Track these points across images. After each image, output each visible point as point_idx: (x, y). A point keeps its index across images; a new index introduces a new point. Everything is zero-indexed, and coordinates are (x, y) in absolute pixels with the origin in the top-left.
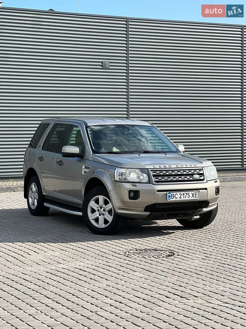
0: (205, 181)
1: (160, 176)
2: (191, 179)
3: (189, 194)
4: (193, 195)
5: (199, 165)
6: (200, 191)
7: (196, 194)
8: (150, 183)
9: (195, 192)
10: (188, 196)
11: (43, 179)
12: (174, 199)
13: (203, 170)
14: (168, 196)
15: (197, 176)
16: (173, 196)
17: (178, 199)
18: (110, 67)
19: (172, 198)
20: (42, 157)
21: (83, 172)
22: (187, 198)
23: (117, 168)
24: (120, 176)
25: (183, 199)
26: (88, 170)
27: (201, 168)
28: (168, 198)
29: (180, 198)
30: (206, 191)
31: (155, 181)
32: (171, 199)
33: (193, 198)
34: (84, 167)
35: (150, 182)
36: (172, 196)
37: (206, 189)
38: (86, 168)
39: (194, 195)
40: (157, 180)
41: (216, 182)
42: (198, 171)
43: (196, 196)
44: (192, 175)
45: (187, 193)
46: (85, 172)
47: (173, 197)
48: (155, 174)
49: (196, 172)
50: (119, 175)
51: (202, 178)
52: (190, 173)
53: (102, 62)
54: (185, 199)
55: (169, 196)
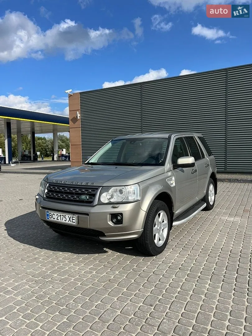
3: (66, 217)
12: (52, 219)
15: (84, 197)
22: (63, 221)
25: (60, 221)
27: (97, 188)
28: (46, 216)
29: (57, 219)
30: (88, 216)
32: (49, 219)
33: (70, 222)
36: (50, 215)
40: (48, 195)
42: (90, 191)
43: (73, 221)
48: (49, 189)
49: (86, 192)
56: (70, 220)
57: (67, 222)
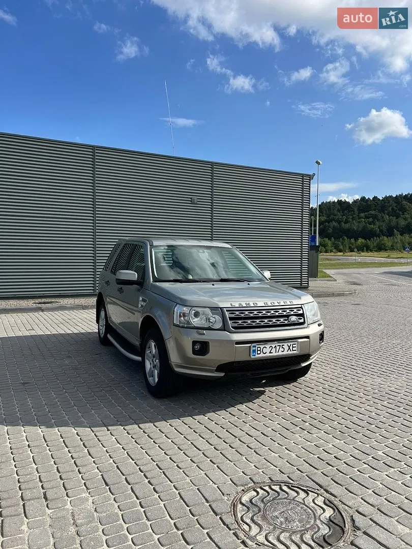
0: (306, 325)
1: (240, 318)
2: (286, 322)
3: (283, 346)
4: (289, 347)
5: (297, 302)
6: (300, 340)
7: (294, 346)
8: (225, 330)
9: (292, 344)
10: (283, 350)
11: (109, 305)
12: (262, 355)
13: (302, 309)
14: (252, 350)
15: (293, 318)
16: (260, 350)
17: (268, 354)
18: (198, 203)
19: (258, 354)
20: (108, 281)
21: (140, 306)
22: (280, 353)
23: (178, 305)
24: (182, 318)
25: (274, 354)
26: (145, 304)
27: (300, 306)
28: (252, 354)
29: (270, 353)
30: (308, 340)
31: (232, 327)
32: (257, 356)
33: (289, 352)
34: (141, 299)
35: (224, 328)
36: (258, 350)
37: (307, 337)
38: (144, 300)
39: (291, 348)
40: (236, 325)
41: (319, 325)
42: (295, 310)
43: (294, 349)
44: (288, 316)
45: (281, 345)
46: (142, 306)
47: (259, 352)
48: (233, 316)
49: (292, 313)
50: (180, 316)
51: (302, 321)
52: (285, 313)
53: (191, 198)
54: (278, 354)
55: (254, 351)
56: (289, 348)
57: (285, 353)
